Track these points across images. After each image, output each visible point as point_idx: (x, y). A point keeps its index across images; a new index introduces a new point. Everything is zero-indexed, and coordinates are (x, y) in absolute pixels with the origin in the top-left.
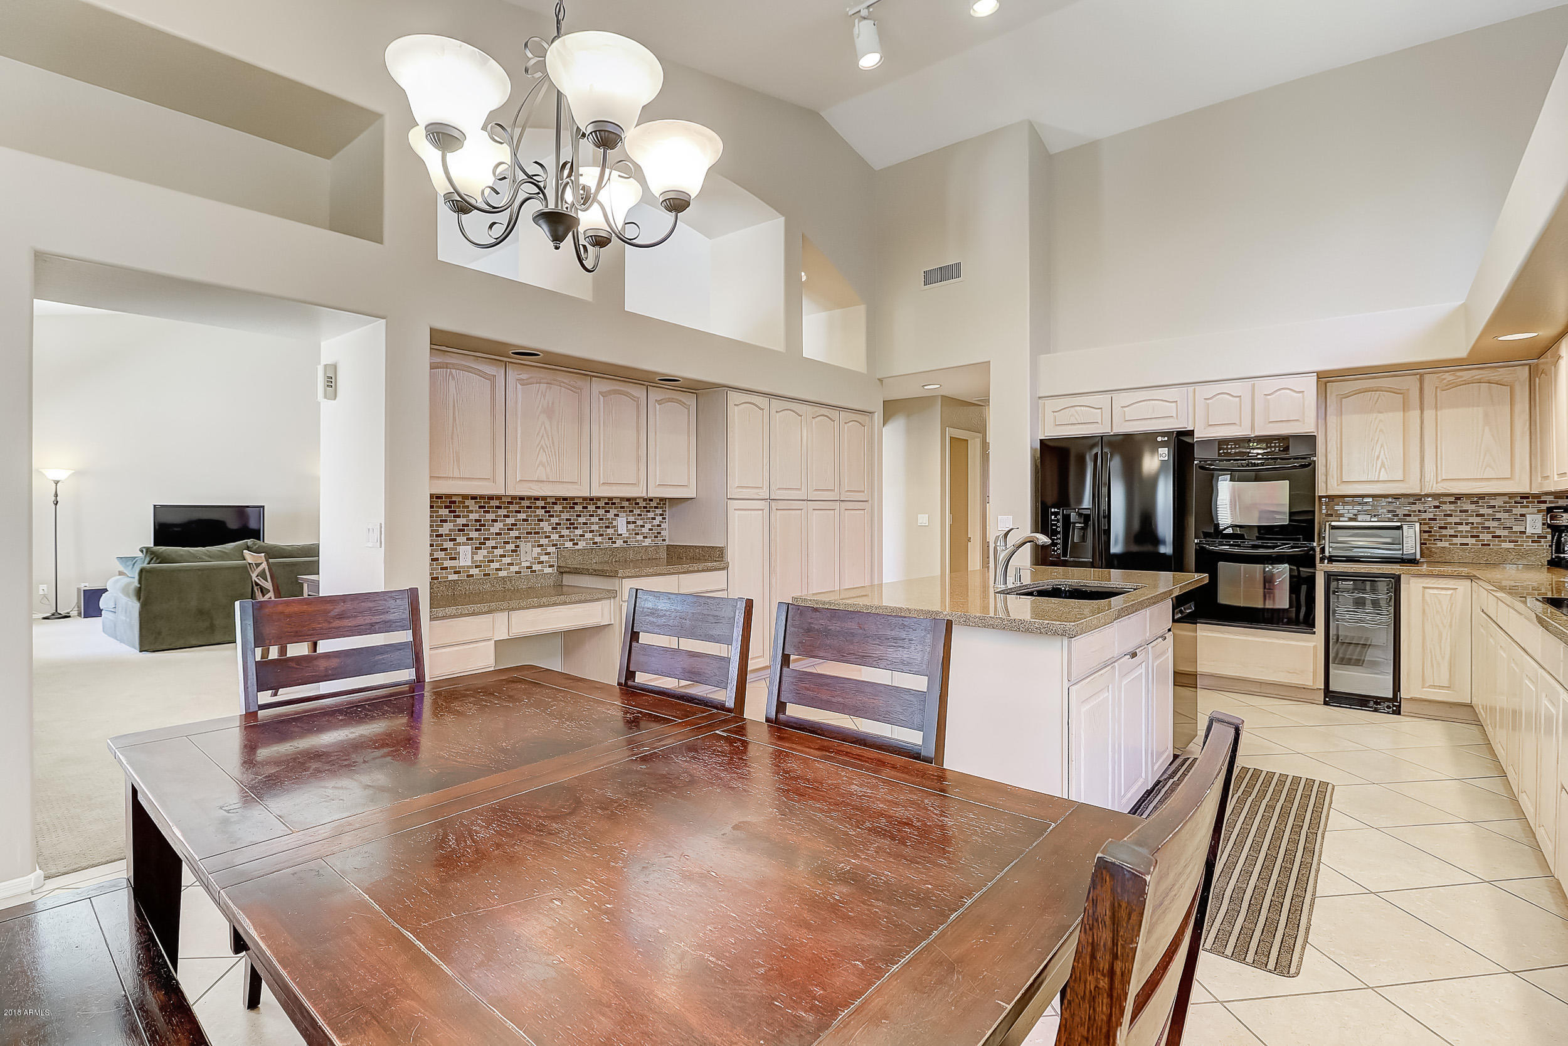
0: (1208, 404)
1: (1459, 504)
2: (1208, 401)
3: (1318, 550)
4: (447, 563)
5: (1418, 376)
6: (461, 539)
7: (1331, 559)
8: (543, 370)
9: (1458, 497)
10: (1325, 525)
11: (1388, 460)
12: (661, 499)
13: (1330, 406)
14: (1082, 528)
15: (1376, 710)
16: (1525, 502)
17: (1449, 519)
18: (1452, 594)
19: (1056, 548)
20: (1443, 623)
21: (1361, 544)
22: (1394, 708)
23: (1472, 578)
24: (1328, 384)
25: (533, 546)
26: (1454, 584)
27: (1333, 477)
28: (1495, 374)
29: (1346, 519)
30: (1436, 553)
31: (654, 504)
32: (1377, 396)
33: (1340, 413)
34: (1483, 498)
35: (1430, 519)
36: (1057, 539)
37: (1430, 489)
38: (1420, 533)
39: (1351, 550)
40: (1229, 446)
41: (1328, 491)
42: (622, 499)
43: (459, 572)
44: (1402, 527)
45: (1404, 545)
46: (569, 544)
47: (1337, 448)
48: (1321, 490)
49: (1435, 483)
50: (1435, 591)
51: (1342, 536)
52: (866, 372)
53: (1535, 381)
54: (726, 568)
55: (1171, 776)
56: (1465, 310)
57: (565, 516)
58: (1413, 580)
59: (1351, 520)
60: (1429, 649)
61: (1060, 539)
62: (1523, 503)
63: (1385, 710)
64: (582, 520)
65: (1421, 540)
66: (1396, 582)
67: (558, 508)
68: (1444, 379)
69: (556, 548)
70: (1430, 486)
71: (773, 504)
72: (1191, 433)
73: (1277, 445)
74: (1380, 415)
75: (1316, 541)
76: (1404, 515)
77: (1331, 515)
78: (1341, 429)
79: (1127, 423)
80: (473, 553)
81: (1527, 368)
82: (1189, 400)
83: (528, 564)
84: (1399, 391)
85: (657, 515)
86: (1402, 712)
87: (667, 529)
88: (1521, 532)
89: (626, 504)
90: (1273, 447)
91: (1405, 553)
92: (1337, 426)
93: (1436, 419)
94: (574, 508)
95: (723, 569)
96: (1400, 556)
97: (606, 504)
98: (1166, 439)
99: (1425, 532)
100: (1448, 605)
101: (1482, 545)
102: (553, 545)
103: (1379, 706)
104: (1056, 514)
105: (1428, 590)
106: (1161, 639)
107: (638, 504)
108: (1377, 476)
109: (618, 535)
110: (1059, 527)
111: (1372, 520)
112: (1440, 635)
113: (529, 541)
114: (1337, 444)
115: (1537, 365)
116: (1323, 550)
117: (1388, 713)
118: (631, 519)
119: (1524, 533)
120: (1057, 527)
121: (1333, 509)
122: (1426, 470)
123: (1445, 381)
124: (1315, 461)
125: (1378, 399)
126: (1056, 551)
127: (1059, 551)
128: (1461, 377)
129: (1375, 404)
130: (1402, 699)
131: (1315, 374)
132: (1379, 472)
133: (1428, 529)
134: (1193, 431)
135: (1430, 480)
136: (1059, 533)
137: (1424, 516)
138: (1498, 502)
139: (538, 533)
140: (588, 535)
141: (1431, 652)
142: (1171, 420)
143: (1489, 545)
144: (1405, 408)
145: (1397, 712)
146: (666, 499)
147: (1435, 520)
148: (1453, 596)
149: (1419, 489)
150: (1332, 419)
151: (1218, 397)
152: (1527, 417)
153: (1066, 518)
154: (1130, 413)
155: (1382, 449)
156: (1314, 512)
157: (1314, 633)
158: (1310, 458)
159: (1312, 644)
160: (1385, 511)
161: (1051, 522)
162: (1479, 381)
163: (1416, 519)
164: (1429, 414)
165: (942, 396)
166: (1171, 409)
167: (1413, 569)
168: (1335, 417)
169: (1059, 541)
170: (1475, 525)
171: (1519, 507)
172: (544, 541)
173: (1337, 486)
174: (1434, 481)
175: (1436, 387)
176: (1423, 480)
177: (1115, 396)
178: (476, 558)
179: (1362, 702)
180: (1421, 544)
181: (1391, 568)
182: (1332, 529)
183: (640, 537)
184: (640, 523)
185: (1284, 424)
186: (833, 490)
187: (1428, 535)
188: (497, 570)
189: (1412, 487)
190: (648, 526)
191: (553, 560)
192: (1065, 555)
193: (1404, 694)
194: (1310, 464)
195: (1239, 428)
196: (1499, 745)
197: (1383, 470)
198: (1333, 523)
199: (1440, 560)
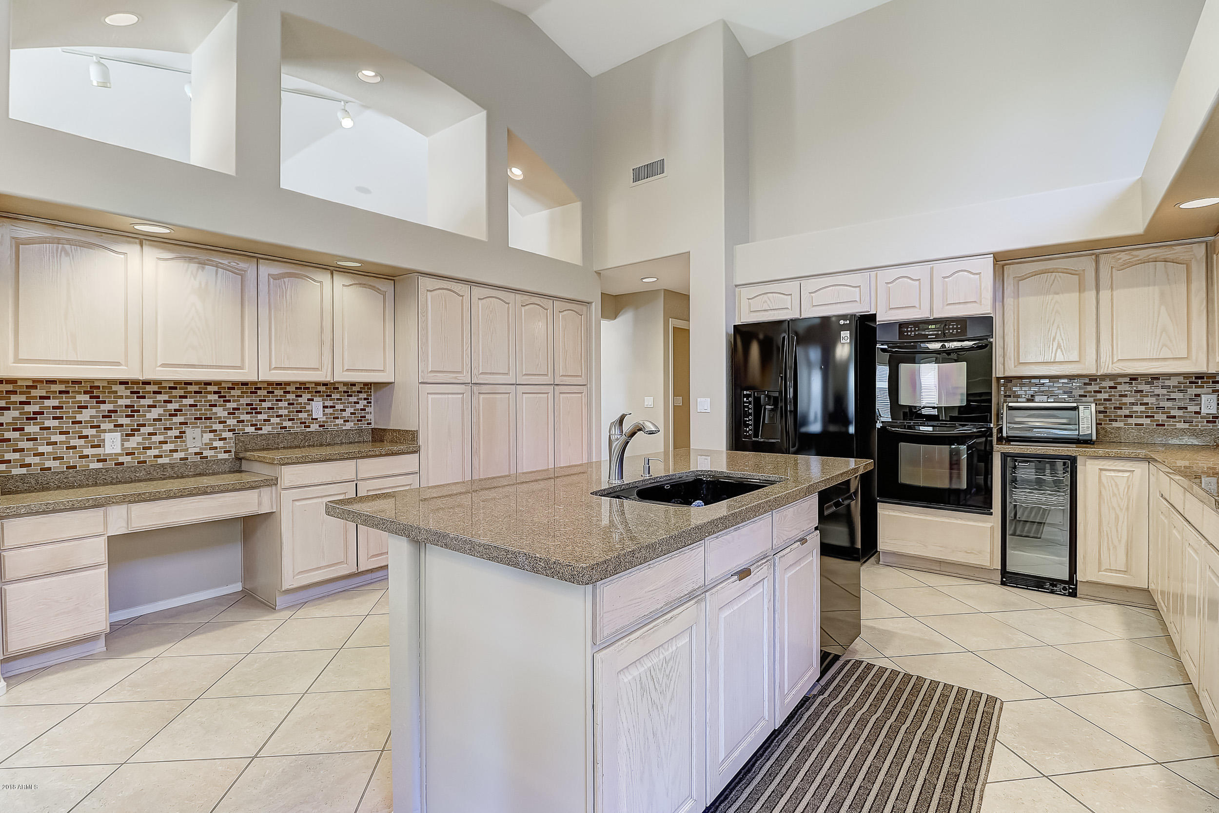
0: (889, 287)
1: (1134, 385)
2: (889, 285)
3: (995, 431)
4: (88, 451)
5: (1094, 257)
6: (106, 425)
7: (1009, 440)
8: (194, 249)
9: (1133, 378)
10: (1003, 405)
11: (1064, 341)
12: (366, 384)
13: (1007, 289)
14: (772, 410)
15: (1052, 592)
16: (1200, 382)
17: (1125, 400)
18: (1128, 477)
19: (748, 429)
20: (1119, 506)
21: (1038, 425)
22: (1071, 590)
23: (1149, 460)
24: (1005, 266)
25: (203, 432)
26: (1131, 466)
27: (1010, 359)
28: (1171, 252)
29: (1024, 400)
30: (1111, 433)
31: (354, 389)
32: (1053, 278)
33: (1017, 295)
34: (1158, 379)
35: (1105, 400)
36: (749, 420)
37: (1106, 369)
38: (1096, 413)
39: (1029, 430)
40: (909, 329)
41: (1006, 372)
42: (317, 384)
43: (105, 460)
44: (1078, 408)
45: (1080, 426)
46: (251, 429)
47: (1014, 330)
48: (998, 371)
49: (1111, 363)
50: (1113, 474)
51: (1019, 417)
52: (582, 265)
53: (1212, 258)
54: (416, 451)
55: (821, 692)
56: (1142, 184)
57: (244, 401)
58: (1090, 462)
59: (1028, 401)
60: (1105, 532)
61: (751, 420)
62: (1198, 383)
63: (1061, 591)
64: (265, 405)
65: (1096, 421)
66: (1071, 464)
67: (236, 392)
68: (1120, 259)
69: (233, 434)
70: (1107, 366)
71: (475, 388)
72: (873, 317)
73: (955, 326)
74: (1055, 296)
75: (993, 422)
76: (1080, 396)
77: (1010, 396)
78: (1018, 311)
79: (814, 308)
80: (123, 440)
81: (1204, 245)
82: (872, 284)
83: (197, 450)
84: (1073, 272)
85: (361, 399)
86: (1078, 595)
87: (373, 413)
88: (1196, 413)
89: (322, 389)
90: (951, 329)
91: (1081, 434)
92: (1014, 308)
93: (1112, 299)
94: (256, 393)
95: (415, 452)
96: (1076, 437)
97: (296, 388)
98: (848, 322)
99: (1100, 412)
100: (1125, 488)
101: (1157, 425)
102: (230, 430)
103: (1055, 588)
104: (748, 396)
105: (1104, 472)
106: (799, 543)
107: (338, 388)
108: (1053, 357)
109: (312, 419)
110: (751, 409)
111: (1049, 401)
112: (1117, 518)
113: (198, 427)
114: (1014, 326)
115: (1214, 242)
116: (1000, 430)
117: (1064, 595)
118: (329, 403)
119: (1199, 413)
120: (749, 409)
121: (1011, 389)
122: (1102, 350)
123: (1119, 261)
124: (991, 343)
125: (1054, 281)
126: (748, 432)
127: (750, 432)
128: (1137, 256)
129: (1052, 285)
130: (1078, 582)
131: (992, 255)
132: (1056, 354)
133: (1103, 410)
134: (876, 314)
135: (1106, 361)
136: (750, 414)
137: (1099, 396)
138: (1173, 382)
139: (211, 418)
140: (275, 420)
141: (1107, 535)
142: (855, 304)
143: (1164, 425)
144: (1081, 289)
145: (1073, 594)
146: (371, 384)
147: (1110, 400)
148: (1130, 478)
149: (1095, 369)
150: (1009, 301)
151: (897, 281)
152: (1204, 295)
153: (757, 400)
154: (818, 298)
155: (1058, 330)
156: (991, 393)
157: (991, 514)
158: (987, 339)
159: (989, 525)
160: (1061, 392)
161: (743, 404)
162: (1154, 260)
163: (1092, 399)
164: (1105, 294)
165: (665, 290)
166: (855, 294)
167: (1090, 450)
168: (1012, 300)
169: (750, 423)
170: (1150, 406)
171: (1194, 387)
172: (218, 427)
173: (1014, 367)
174: (1109, 362)
175: (1112, 268)
176: (1099, 361)
177: (804, 282)
178: (127, 445)
179: (1038, 583)
180: (1097, 424)
181: (1067, 450)
182: (1009, 409)
183: (340, 421)
184: (339, 407)
185: (961, 306)
186: (547, 375)
187: (1104, 415)
188: (155, 457)
189: (1089, 368)
190: (350, 410)
191: (231, 445)
192: (756, 436)
193: (1080, 576)
194: (986, 346)
195: (919, 310)
196: (1173, 624)
197: (1059, 350)
198: (1010, 404)
199: (1115, 440)
